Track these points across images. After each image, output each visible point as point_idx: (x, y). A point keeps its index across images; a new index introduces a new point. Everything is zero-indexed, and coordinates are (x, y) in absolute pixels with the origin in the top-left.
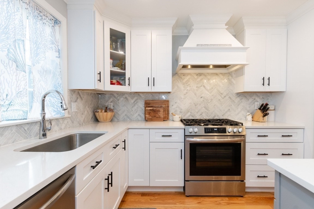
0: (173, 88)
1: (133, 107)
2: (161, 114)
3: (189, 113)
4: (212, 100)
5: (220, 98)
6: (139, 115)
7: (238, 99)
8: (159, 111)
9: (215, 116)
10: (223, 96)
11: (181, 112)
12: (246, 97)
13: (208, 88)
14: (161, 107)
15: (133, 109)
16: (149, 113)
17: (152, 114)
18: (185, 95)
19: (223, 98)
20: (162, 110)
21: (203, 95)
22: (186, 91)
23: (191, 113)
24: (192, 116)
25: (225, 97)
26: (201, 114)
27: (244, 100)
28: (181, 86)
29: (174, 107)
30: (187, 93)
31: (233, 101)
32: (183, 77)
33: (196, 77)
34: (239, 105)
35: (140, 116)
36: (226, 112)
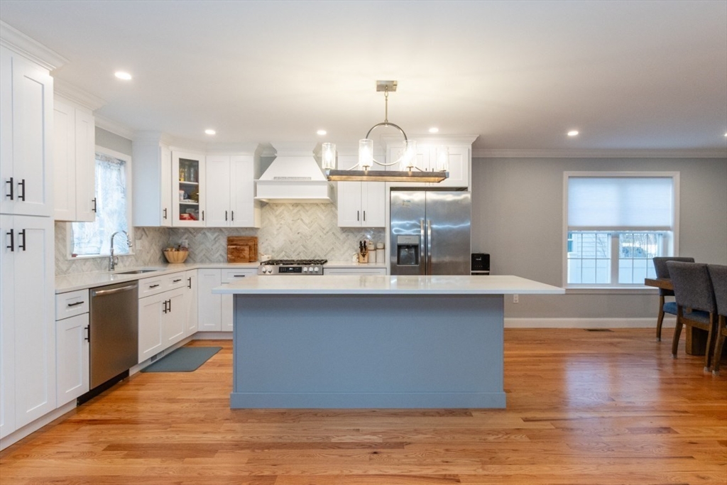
0: (262, 222)
1: (213, 245)
2: (246, 253)
3: (284, 253)
4: (311, 236)
5: (321, 234)
6: (221, 255)
7: (344, 235)
8: (243, 250)
9: (315, 257)
10: (325, 232)
11: (273, 251)
12: (352, 232)
13: (307, 222)
14: (247, 245)
15: (214, 248)
16: (232, 253)
17: (235, 254)
18: (278, 230)
19: (325, 234)
20: (247, 249)
21: (300, 231)
22: (279, 226)
23: (286, 252)
24: (288, 257)
25: (327, 232)
26: (298, 254)
27: (351, 236)
28: (274, 220)
29: (263, 245)
30: (280, 228)
31: (338, 238)
32: (275, 208)
33: (291, 208)
34: (344, 243)
35: (223, 256)
36: (330, 251)
